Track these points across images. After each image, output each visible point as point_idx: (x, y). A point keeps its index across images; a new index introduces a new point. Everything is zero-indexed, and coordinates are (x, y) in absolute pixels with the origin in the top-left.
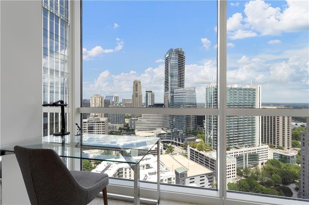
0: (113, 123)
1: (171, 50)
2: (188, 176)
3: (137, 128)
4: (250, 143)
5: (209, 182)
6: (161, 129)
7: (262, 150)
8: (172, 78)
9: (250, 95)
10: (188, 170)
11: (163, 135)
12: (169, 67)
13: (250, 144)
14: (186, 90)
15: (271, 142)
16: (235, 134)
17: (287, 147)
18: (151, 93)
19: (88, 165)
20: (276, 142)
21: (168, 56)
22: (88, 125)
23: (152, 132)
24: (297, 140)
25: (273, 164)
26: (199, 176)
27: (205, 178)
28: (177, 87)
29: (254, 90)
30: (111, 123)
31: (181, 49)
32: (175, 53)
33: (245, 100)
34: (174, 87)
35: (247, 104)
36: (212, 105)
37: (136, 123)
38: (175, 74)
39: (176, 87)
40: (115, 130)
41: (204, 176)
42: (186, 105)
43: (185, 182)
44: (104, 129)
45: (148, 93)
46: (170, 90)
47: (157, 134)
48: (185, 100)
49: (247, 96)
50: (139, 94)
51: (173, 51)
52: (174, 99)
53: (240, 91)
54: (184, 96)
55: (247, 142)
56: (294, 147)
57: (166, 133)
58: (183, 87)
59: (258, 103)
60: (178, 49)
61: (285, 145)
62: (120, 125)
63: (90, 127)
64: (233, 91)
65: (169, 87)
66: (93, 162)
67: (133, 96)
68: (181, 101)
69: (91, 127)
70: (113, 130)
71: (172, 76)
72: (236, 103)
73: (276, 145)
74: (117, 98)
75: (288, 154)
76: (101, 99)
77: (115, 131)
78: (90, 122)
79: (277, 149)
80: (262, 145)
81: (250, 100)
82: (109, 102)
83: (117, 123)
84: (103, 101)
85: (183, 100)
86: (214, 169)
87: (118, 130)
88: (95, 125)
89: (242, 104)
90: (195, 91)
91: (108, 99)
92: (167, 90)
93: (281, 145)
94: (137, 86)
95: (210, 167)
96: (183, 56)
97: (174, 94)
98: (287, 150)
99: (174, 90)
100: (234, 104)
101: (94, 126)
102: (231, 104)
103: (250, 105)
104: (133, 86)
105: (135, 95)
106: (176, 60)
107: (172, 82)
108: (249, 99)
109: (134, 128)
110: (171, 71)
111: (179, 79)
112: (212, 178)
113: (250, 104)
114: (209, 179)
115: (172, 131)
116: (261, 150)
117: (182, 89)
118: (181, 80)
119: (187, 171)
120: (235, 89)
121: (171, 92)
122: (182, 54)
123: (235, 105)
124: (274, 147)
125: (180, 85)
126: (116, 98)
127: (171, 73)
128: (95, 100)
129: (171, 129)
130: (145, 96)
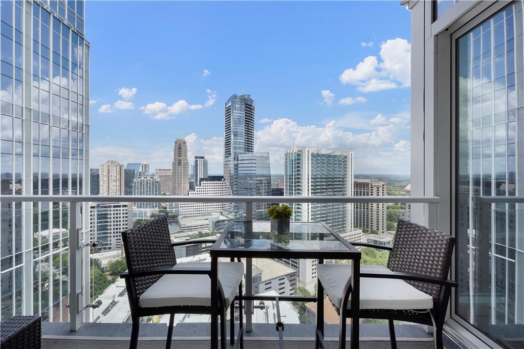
0: (141, 207)
1: (235, 97)
2: (263, 280)
3: (182, 213)
4: (340, 228)
5: (290, 286)
6: (219, 213)
7: (355, 236)
8: (236, 138)
9: (340, 164)
10: (262, 271)
11: (222, 223)
12: (231, 121)
13: (341, 230)
14: (256, 156)
15: (364, 225)
16: (323, 217)
17: (382, 230)
18: (203, 160)
19: (100, 278)
20: (370, 224)
21: (230, 104)
22: (98, 211)
23: (206, 219)
24: (391, 221)
25: (367, 254)
26: (278, 279)
27: (286, 281)
28: (244, 151)
29: (346, 157)
30: (138, 207)
31: (249, 96)
32: (239, 101)
33: (335, 171)
34: (239, 151)
35: (337, 176)
36: (294, 177)
37: (180, 206)
38: (240, 133)
39: (242, 151)
40: (144, 218)
41: (284, 278)
42: (257, 177)
43: (259, 289)
44: (126, 217)
45: (199, 160)
46: (232, 156)
47: (213, 222)
48: (255, 170)
49: (337, 166)
50: (183, 162)
51: (238, 98)
52: (239, 169)
53: (329, 159)
54: (254, 165)
55: (337, 227)
56: (389, 230)
57: (227, 220)
58: (252, 151)
59: (350, 175)
60: (245, 95)
61: (379, 228)
62: (153, 209)
63: (101, 214)
64: (319, 158)
65: (232, 151)
66: (109, 273)
67: (174, 164)
68: (249, 172)
69: (103, 214)
70: (141, 218)
71: (235, 135)
72: (323, 174)
73: (369, 229)
74: (146, 167)
75: (383, 240)
76: (118, 168)
77: (145, 220)
78: (101, 207)
79: (371, 234)
80: (354, 230)
81: (340, 171)
82: (134, 173)
83: (147, 207)
84: (123, 172)
85: (251, 170)
86: (297, 267)
87: (149, 219)
88: (110, 210)
89: (331, 176)
90: (269, 157)
91: (131, 169)
92: (228, 155)
93: (375, 229)
94: (180, 148)
95: (292, 265)
96: (251, 106)
97: (239, 162)
98: (382, 234)
99: (239, 156)
100: (322, 176)
101: (109, 212)
102: (317, 176)
103: (340, 178)
104: (175, 149)
105: (177, 162)
106: (242, 112)
107: (235, 144)
108: (340, 169)
109: (176, 214)
110: (234, 128)
111: (246, 140)
112: (294, 280)
113: (341, 176)
114: (291, 281)
115: (236, 215)
116: (353, 237)
117: (250, 154)
118: (248, 141)
119: (261, 274)
120: (323, 155)
121: (234, 159)
122: (250, 104)
123: (323, 178)
124: (368, 231)
125: (248, 149)
126: (144, 166)
127: (234, 130)
128: (108, 170)
129: (233, 214)
130: (194, 164)
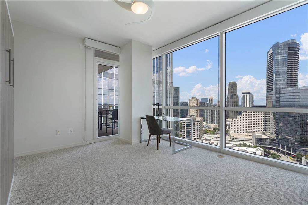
0: (208, 123)
1: (277, 44)
3: (232, 129)
6: (262, 133)
8: (278, 76)
11: (264, 141)
12: (273, 64)
14: (300, 89)
18: (249, 95)
21: (271, 52)
22: (186, 123)
23: (250, 136)
28: (286, 86)
30: (206, 123)
31: (293, 40)
32: (282, 46)
34: (281, 86)
37: (231, 124)
38: (282, 72)
39: (284, 86)
40: (209, 129)
44: (199, 127)
45: (245, 95)
46: (274, 90)
47: (256, 138)
48: (299, 101)
50: (234, 96)
51: (280, 45)
52: (281, 100)
57: (268, 139)
58: (295, 86)
60: (288, 41)
62: (214, 125)
65: (273, 87)
67: (228, 98)
68: (291, 103)
69: (189, 124)
70: (207, 129)
71: (278, 74)
74: (211, 100)
76: (197, 101)
82: (204, 104)
83: (211, 123)
84: (199, 103)
87: (212, 130)
91: (203, 101)
92: (270, 90)
94: (232, 88)
96: (295, 48)
97: (281, 95)
99: (281, 90)
104: (228, 88)
105: (230, 97)
106: (285, 55)
107: (277, 81)
109: (229, 129)
110: (276, 69)
111: (289, 76)
115: (278, 136)
117: (294, 88)
118: (291, 78)
121: (276, 93)
122: (294, 46)
125: (291, 84)
127: (276, 71)
128: (192, 102)
129: (276, 135)
130: (242, 97)
